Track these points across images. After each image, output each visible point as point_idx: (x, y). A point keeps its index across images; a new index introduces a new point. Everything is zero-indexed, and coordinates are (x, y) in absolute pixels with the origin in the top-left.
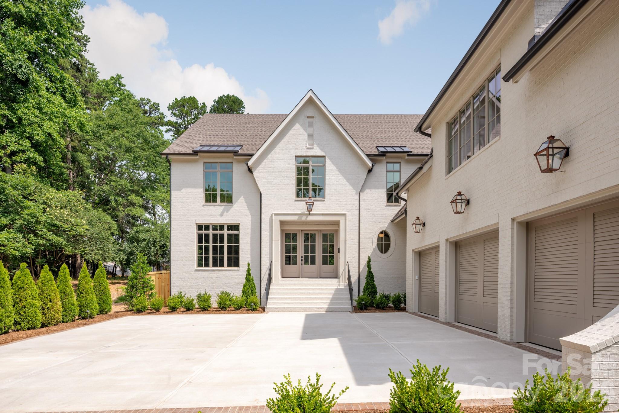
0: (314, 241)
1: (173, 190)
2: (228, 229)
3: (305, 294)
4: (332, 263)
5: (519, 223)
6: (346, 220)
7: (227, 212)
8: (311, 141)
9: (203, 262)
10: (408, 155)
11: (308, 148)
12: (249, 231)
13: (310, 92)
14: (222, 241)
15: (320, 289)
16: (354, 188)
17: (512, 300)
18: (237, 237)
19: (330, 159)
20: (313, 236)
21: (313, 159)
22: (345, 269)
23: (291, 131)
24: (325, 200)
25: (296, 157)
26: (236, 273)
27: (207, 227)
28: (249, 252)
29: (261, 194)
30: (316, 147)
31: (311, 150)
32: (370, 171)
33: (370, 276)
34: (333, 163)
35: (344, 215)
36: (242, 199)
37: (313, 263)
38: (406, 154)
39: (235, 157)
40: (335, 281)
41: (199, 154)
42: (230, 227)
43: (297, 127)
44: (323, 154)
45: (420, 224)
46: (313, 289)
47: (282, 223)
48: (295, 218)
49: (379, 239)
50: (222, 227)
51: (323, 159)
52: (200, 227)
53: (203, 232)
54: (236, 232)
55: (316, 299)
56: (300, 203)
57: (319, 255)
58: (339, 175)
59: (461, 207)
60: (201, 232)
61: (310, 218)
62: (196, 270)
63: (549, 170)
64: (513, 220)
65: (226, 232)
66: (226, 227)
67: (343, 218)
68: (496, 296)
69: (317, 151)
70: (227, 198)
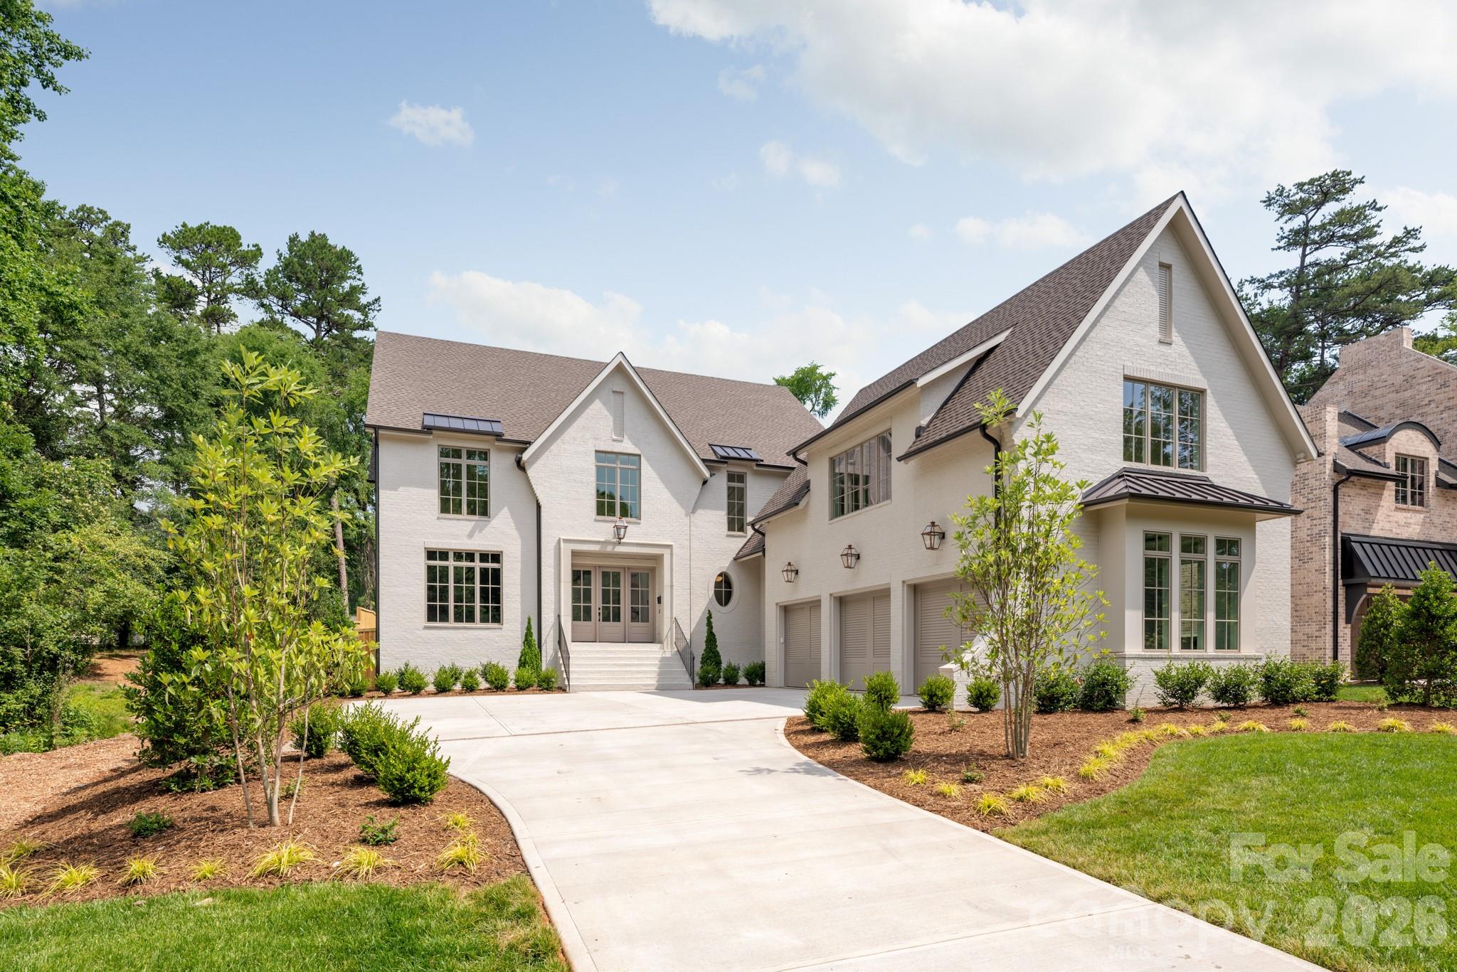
0: (617, 583)
1: (384, 489)
2: (482, 560)
3: (618, 665)
4: (646, 619)
5: (909, 586)
6: (672, 554)
7: (480, 531)
8: (620, 430)
9: (436, 613)
10: (758, 465)
11: (614, 440)
12: (519, 565)
13: (620, 355)
14: (471, 579)
15: (639, 659)
16: (683, 507)
17: (903, 656)
18: (497, 575)
19: (648, 460)
20: (617, 577)
21: (621, 456)
22: (671, 629)
23: (588, 411)
24: (642, 521)
25: (596, 451)
26: (497, 633)
27: (444, 555)
28: (519, 599)
29: (539, 507)
30: (626, 440)
31: (619, 444)
32: (705, 482)
33: (711, 639)
34: (651, 466)
35: (670, 547)
36: (505, 512)
37: (617, 618)
38: (754, 463)
39: (497, 443)
40: (654, 647)
41: (434, 432)
42: (484, 557)
43: (597, 405)
44: (637, 452)
45: (792, 571)
46: (628, 658)
47: (575, 554)
48: (595, 548)
49: (718, 584)
50: (470, 556)
51: (637, 458)
52: (431, 555)
53: (438, 563)
54: (495, 565)
55: (638, 672)
56: (602, 524)
57: (626, 606)
58: (661, 486)
59: (852, 561)
60: (432, 563)
61: (620, 549)
62: (426, 628)
63: (932, 548)
64: (904, 582)
65: (477, 565)
66: (477, 557)
67: (668, 551)
68: (888, 654)
69: (627, 446)
70: (480, 508)
